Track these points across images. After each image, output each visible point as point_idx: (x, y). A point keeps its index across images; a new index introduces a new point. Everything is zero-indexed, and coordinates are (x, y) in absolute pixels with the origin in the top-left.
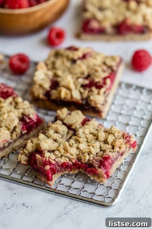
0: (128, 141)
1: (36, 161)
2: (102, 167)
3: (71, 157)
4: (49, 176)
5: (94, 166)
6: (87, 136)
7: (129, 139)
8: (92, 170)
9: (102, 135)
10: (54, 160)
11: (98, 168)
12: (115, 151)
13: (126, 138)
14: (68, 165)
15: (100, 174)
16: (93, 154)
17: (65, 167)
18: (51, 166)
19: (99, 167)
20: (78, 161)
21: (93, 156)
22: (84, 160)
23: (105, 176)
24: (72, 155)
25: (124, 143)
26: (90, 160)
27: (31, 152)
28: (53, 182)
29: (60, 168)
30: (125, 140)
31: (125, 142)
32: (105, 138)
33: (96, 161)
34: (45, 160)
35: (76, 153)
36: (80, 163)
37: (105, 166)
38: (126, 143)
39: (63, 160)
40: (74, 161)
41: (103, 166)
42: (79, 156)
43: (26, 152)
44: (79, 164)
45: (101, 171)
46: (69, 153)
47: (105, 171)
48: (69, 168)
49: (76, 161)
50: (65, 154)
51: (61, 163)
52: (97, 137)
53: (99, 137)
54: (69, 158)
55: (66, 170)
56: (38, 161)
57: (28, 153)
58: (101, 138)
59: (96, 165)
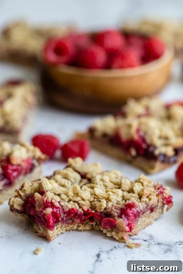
0: (162, 193)
1: (34, 203)
2: (123, 216)
3: (83, 202)
4: (50, 222)
5: (112, 216)
6: (105, 183)
7: (162, 190)
8: (110, 220)
9: (126, 182)
10: (59, 202)
11: (118, 218)
12: (142, 201)
13: (158, 189)
14: (77, 212)
15: (120, 226)
16: (113, 202)
17: (72, 215)
18: (53, 209)
19: (120, 217)
20: (91, 209)
21: (112, 204)
22: (99, 207)
23: (127, 228)
24: (83, 200)
25: (156, 195)
26: (107, 208)
27: (28, 194)
28: (55, 235)
29: (66, 217)
30: (157, 191)
31: (157, 193)
32: (129, 187)
33: (115, 208)
34: (46, 201)
35: (90, 198)
36: (93, 211)
37: (127, 216)
38: (158, 195)
39: (71, 205)
40: (86, 208)
41: (125, 216)
42: (93, 203)
43: (22, 194)
44: (92, 213)
45: (122, 222)
46: (80, 196)
47: (127, 223)
48: (78, 218)
49: (88, 210)
50: (75, 198)
51: (68, 209)
52: (120, 186)
53: (123, 185)
54: (79, 204)
55: (74, 224)
56: (37, 203)
57: (24, 196)
58: (125, 186)
59: (116, 213)
